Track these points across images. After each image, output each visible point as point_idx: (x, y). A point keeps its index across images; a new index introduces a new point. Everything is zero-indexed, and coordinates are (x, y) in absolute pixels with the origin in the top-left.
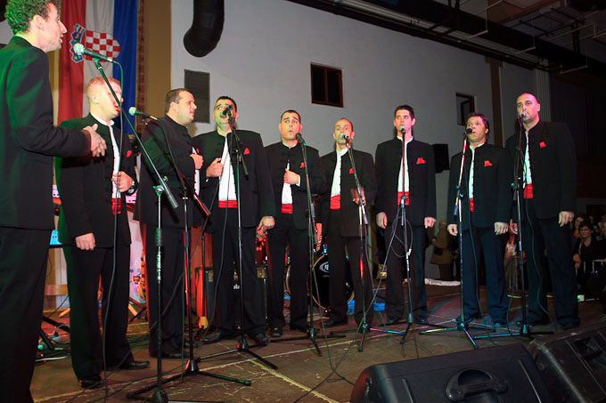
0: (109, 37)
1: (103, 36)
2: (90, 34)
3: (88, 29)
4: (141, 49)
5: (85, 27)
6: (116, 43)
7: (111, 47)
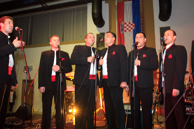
0: (131, 23)
1: (130, 23)
2: (126, 24)
3: (125, 22)
4: (143, 24)
5: (124, 22)
6: (134, 24)
7: (132, 26)
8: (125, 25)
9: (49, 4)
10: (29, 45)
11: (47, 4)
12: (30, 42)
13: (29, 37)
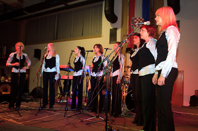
0: (141, 18)
1: (139, 18)
2: (136, 19)
5: (134, 17)
7: (142, 21)
8: (135, 21)
9: (69, 4)
10: (56, 39)
11: (68, 4)
12: (56, 37)
13: (55, 33)
